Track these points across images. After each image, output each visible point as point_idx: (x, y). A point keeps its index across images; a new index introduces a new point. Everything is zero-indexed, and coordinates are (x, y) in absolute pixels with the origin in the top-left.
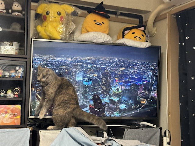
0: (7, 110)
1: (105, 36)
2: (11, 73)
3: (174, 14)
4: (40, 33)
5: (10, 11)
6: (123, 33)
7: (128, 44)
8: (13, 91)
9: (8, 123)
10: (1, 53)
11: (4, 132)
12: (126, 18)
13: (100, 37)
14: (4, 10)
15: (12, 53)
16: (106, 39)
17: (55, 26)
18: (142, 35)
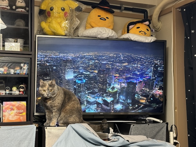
0: (13, 107)
1: (109, 31)
2: (16, 70)
3: (179, 8)
4: (44, 29)
5: (14, 7)
6: (128, 28)
7: (132, 39)
9: (14, 119)
10: (5, 50)
11: (10, 129)
12: (131, 12)
13: (104, 32)
14: (7, 6)
15: (17, 49)
16: (111, 34)
17: (59, 22)
18: (147, 29)
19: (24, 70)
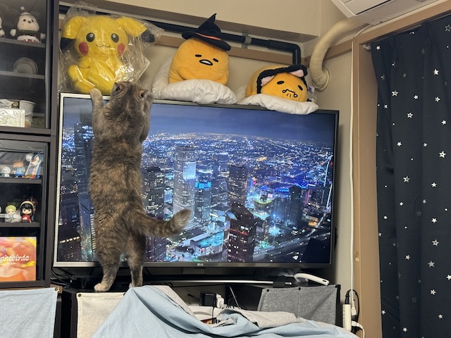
0: (6, 249)
1: (219, 88)
2: (15, 169)
3: (367, 43)
5: (13, 32)
6: (259, 82)
7: (268, 106)
8: (19, 208)
9: (8, 276)
11: (0, 297)
12: (264, 50)
13: (208, 91)
15: (18, 124)
16: (222, 94)
18: (299, 86)
19: (34, 167)
